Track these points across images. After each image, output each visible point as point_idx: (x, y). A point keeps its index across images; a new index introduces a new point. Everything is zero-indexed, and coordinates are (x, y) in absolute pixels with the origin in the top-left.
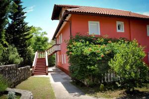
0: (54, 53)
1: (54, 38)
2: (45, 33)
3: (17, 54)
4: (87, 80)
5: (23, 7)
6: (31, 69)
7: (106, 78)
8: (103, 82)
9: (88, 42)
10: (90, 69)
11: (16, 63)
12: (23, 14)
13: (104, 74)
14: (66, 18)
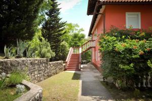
0: (88, 49)
1: (90, 34)
2: (82, 30)
3: (49, 48)
4: (119, 81)
5: (58, 3)
6: (64, 64)
7: (145, 81)
8: (139, 86)
9: (123, 37)
10: (123, 69)
11: (47, 57)
12: (58, 10)
13: (142, 77)
14: (99, 11)
